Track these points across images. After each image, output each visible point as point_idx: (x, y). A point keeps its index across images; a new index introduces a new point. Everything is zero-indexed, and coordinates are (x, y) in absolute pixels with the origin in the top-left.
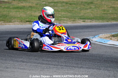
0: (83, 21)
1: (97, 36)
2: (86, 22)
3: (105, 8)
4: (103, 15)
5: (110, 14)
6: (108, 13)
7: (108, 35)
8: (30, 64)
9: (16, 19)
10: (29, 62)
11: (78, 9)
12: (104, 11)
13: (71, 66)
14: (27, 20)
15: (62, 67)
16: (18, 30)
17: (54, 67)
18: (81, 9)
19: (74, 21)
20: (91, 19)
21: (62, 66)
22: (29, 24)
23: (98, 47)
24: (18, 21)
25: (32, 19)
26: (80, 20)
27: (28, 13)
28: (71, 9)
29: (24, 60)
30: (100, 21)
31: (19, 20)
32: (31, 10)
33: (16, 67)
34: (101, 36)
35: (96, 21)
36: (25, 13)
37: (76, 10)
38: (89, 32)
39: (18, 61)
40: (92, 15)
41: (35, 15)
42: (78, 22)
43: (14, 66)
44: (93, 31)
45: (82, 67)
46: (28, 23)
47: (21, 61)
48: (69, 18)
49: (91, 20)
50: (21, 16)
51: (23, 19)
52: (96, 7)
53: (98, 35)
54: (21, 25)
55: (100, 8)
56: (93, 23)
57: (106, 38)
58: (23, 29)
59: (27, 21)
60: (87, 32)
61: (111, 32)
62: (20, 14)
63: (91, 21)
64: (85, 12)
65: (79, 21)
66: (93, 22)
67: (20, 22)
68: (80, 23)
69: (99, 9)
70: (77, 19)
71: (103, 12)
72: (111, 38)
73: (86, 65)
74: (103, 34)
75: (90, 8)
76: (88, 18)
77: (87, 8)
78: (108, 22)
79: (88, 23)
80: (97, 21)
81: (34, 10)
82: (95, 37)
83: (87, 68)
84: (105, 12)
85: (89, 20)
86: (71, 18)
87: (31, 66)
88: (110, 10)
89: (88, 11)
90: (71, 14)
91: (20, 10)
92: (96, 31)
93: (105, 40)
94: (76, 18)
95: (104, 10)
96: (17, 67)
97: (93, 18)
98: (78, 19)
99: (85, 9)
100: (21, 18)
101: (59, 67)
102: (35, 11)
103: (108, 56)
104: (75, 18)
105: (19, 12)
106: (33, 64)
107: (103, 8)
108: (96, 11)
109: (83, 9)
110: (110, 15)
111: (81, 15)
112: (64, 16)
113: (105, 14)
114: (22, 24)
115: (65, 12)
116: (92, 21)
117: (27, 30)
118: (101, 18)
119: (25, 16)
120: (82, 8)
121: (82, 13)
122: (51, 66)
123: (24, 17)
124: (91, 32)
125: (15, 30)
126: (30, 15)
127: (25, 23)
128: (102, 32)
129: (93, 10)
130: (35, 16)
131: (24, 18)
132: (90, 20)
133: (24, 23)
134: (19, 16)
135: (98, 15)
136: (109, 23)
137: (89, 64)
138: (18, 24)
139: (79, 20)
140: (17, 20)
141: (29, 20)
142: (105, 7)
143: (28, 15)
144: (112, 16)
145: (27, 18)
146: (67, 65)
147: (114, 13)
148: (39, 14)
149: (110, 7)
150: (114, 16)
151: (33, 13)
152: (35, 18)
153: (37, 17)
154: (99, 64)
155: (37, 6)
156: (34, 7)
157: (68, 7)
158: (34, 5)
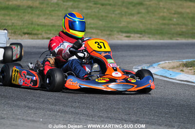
0: (127, 37)
1: (157, 64)
2: (131, 38)
3: (165, 14)
4: (163, 27)
5: (174, 25)
6: (171, 22)
7: (176, 63)
10: (40, 109)
11: (116, 14)
12: (164, 20)
13: (117, 117)
14: (25, 31)
17: (88, 118)
18: (121, 15)
19: (110, 35)
20: (141, 33)
21: (102, 117)
22: (30, 39)
23: (161, 85)
25: (34, 29)
26: (121, 34)
27: (27, 18)
28: (104, 14)
29: (30, 105)
30: (158, 37)
32: (32, 13)
33: (18, 117)
34: (164, 65)
35: (149, 37)
36: (21, 18)
37: (113, 15)
38: (140, 56)
39: (19, 106)
40: (141, 26)
42: (117, 38)
43: (14, 116)
44: (146, 56)
46: (26, 36)
47: (25, 106)
48: (101, 30)
49: (141, 34)
50: (13, 23)
51: (17, 29)
52: (148, 12)
55: (156, 14)
56: (144, 40)
57: (173, 68)
59: (25, 34)
60: (136, 56)
61: (179, 58)
62: (11, 20)
63: (140, 37)
64: (128, 20)
67: (13, 35)
68: (121, 40)
69: (154, 15)
70: (115, 33)
71: (161, 22)
72: (181, 68)
74: (167, 62)
75: (139, 13)
76: (136, 30)
77: (133, 12)
78: (171, 39)
79: (136, 40)
80: (151, 36)
81: (37, 12)
82: (152, 66)
84: (164, 22)
85: (136, 35)
86: (104, 30)
87: (45, 115)
89: (135, 18)
90: (104, 23)
91: (12, 13)
92: (152, 56)
93: (171, 72)
94: (114, 29)
95: (164, 18)
96: (20, 117)
97: (145, 32)
98: (118, 32)
99: (129, 15)
100: (13, 27)
102: (39, 15)
103: (182, 103)
104: (111, 31)
105: (10, 15)
106: (48, 112)
107: (162, 14)
109: (126, 15)
110: (175, 27)
111: (121, 25)
112: (92, 26)
113: (165, 24)
114: (15, 37)
115: (93, 19)
116: (143, 37)
118: (159, 32)
119: (20, 23)
120: (123, 13)
121: (124, 22)
122: (82, 117)
123: (19, 26)
124: (143, 56)
126: (31, 22)
127: (21, 36)
128: (164, 57)
129: (142, 17)
130: (38, 25)
131: (18, 28)
132: (139, 35)
134: (10, 23)
135: (153, 27)
136: (174, 41)
137: (150, 115)
139: (119, 35)
141: (29, 32)
142: (164, 12)
143: (25, 22)
144: (179, 29)
145: (24, 27)
146: (109, 115)
147: (181, 24)
148: (46, 21)
149: (173, 12)
150: (182, 28)
151: (35, 19)
152: (39, 28)
153: (43, 25)
154: (167, 117)
155: (42, 6)
156: (37, 7)
157: (98, 9)
158: (37, 4)
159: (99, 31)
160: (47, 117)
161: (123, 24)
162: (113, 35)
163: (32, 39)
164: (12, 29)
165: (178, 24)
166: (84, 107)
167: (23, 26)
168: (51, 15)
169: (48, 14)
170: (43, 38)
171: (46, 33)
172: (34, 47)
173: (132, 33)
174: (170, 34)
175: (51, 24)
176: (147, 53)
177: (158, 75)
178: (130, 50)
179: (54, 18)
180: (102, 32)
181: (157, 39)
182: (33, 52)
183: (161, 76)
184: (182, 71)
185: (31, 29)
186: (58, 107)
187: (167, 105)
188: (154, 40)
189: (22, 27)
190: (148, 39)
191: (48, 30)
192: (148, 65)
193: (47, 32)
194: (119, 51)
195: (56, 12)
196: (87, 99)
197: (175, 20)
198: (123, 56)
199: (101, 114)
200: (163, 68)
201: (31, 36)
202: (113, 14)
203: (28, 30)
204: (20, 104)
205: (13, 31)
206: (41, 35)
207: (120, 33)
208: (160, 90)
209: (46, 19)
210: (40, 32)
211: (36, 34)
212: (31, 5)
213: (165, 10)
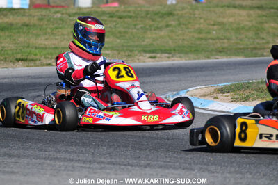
0: (151, 57)
1: (185, 91)
2: (157, 59)
3: (202, 26)
4: (198, 42)
5: (213, 39)
6: (209, 36)
7: (210, 88)
8: (25, 161)
10: (23, 157)
11: (138, 29)
12: (200, 33)
13: (123, 162)
14: (19, 56)
15: (103, 165)
17: (84, 165)
18: (145, 29)
19: (129, 56)
20: (170, 52)
21: (102, 162)
22: (24, 66)
25: (30, 53)
26: (144, 55)
27: (21, 39)
28: (122, 30)
29: (12, 152)
30: (191, 56)
32: (28, 33)
34: (193, 93)
35: (180, 57)
36: (14, 40)
37: (135, 31)
38: (165, 82)
40: (170, 42)
41: (37, 45)
42: (138, 59)
44: (174, 81)
45: (149, 164)
46: (20, 63)
48: (117, 50)
49: (169, 53)
50: (3, 47)
51: (8, 54)
52: (180, 24)
53: (186, 89)
54: (3, 68)
55: (190, 26)
56: (173, 60)
57: (205, 95)
58: (8, 78)
59: (18, 60)
60: (160, 82)
61: (215, 82)
63: (169, 58)
64: (154, 36)
65: (140, 58)
66: (175, 58)
67: (2, 62)
68: (144, 62)
69: (188, 28)
70: (136, 53)
71: (196, 36)
72: (215, 95)
73: (158, 161)
74: (199, 87)
75: (167, 26)
76: (163, 48)
77: (159, 26)
78: (208, 58)
79: (163, 61)
80: (182, 55)
81: (35, 32)
82: (178, 93)
83: (161, 167)
84: (201, 36)
85: (164, 55)
86: (122, 51)
87: (28, 164)
88: (213, 30)
89: (162, 33)
90: (123, 41)
91: (1, 34)
92: (180, 80)
93: (202, 100)
94: (135, 49)
95: (200, 31)
97: (174, 50)
98: (139, 52)
99: (155, 30)
100: (3, 52)
101: (96, 165)
102: (38, 35)
104: (131, 51)
106: (33, 160)
107: (197, 26)
108: (180, 32)
109: (151, 30)
110: (214, 42)
111: (145, 43)
113: (202, 39)
114: (5, 65)
116: (173, 57)
117: (18, 81)
118: (193, 49)
119: (13, 46)
120: (147, 27)
121: (149, 37)
122: (76, 164)
123: (10, 50)
124: (169, 81)
126: (26, 45)
127: (14, 63)
128: (196, 81)
129: (172, 31)
130: (36, 48)
131: (10, 52)
132: (167, 55)
133: (12, 65)
135: (186, 43)
136: (212, 60)
137: (166, 157)
139: (142, 56)
141: (23, 57)
144: (219, 45)
145: (18, 51)
146: (113, 160)
147: (223, 37)
148: (46, 43)
149: (212, 23)
150: (224, 43)
151: (33, 41)
152: (37, 51)
153: (42, 48)
154: (188, 158)
155: (42, 23)
156: (34, 25)
157: (114, 24)
158: (34, 21)
159: (115, 52)
160: (31, 166)
161: (147, 41)
162: (134, 56)
163: (28, 66)
165: (218, 38)
167: (17, 49)
168: (53, 34)
170: (42, 65)
171: (45, 58)
172: (29, 77)
173: (158, 53)
174: (207, 51)
175: (53, 46)
176: (174, 77)
178: (154, 75)
179: (57, 37)
180: (119, 53)
181: (190, 59)
182: (27, 84)
184: (216, 98)
185: (27, 54)
189: (15, 51)
190: (179, 59)
191: (48, 54)
192: (174, 93)
193: (47, 56)
195: (60, 30)
197: (214, 32)
199: (102, 159)
201: (26, 63)
202: (135, 28)
203: (23, 55)
205: (2, 58)
206: (40, 60)
207: (143, 53)
209: (47, 39)
210: (38, 57)
211: (32, 60)
212: (28, 22)
213: (202, 21)
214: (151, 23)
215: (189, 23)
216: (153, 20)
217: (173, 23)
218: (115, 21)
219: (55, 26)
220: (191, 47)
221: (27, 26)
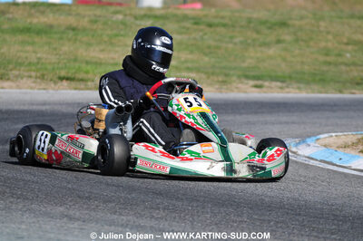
0: (256, 86)
1: (314, 138)
2: (264, 89)
3: (330, 45)
4: (325, 68)
5: (346, 65)
6: (340, 60)
7: (350, 137)
9: (22, 68)
11: (235, 44)
12: (327, 55)
14: (63, 73)
16: (35, 108)
18: (246, 45)
19: (224, 82)
20: (284, 79)
22: (71, 89)
23: (322, 178)
24: (30, 77)
25: (79, 70)
26: (246, 82)
27: (65, 48)
28: (212, 43)
29: (71, 212)
30: (316, 87)
31: (33, 74)
32: (76, 40)
34: (327, 141)
35: (299, 88)
36: (55, 49)
37: (230, 46)
38: (281, 123)
40: (283, 65)
41: (88, 59)
42: (237, 88)
44: (293, 123)
46: (65, 83)
47: (63, 216)
48: (206, 73)
49: (283, 82)
50: (39, 59)
51: (46, 69)
52: (297, 41)
53: (315, 136)
54: (39, 89)
55: (312, 43)
56: (289, 92)
57: (346, 146)
58: (49, 104)
59: (62, 79)
61: (357, 128)
62: (35, 52)
63: (281, 88)
64: (259, 55)
65: (240, 85)
66: (291, 90)
67: (38, 80)
68: (246, 92)
69: (308, 46)
70: (234, 78)
71: (322, 58)
74: (334, 134)
75: (279, 42)
76: (273, 74)
77: (267, 41)
78: (341, 92)
79: (274, 93)
80: (302, 86)
81: (85, 39)
82: (304, 142)
84: (328, 59)
85: (274, 84)
86: (213, 74)
88: (347, 51)
89: (271, 51)
90: (213, 60)
91: (37, 39)
92: (303, 123)
93: (341, 153)
94: (232, 72)
95: (327, 52)
97: (290, 77)
98: (239, 77)
99: (260, 46)
100: (39, 66)
102: (89, 45)
104: (226, 75)
105: (33, 44)
107: (323, 44)
108: (297, 52)
109: (254, 46)
110: (348, 68)
111: (245, 65)
112: (190, 65)
113: (330, 63)
114: (43, 85)
115: (192, 52)
116: (287, 87)
118: (317, 78)
119: (54, 59)
120: (249, 41)
121: (252, 57)
123: (50, 63)
124: (287, 123)
125: (26, 108)
126: (73, 57)
127: (55, 83)
129: (286, 50)
130: (87, 63)
131: (49, 67)
132: (279, 84)
133: (53, 85)
134: (33, 58)
135: (306, 67)
136: (346, 96)
138: (32, 88)
139: (242, 83)
140: (26, 74)
141: (70, 75)
142: (327, 41)
143: (62, 57)
144: (355, 73)
145: (60, 65)
147: (361, 63)
148: (102, 56)
149: (345, 40)
151: (82, 52)
152: (89, 67)
153: (96, 63)
155: (95, 27)
156: (84, 30)
157: (201, 34)
158: (85, 22)
159: (203, 76)
161: (248, 63)
162: (230, 83)
163: (76, 89)
164: (37, 70)
165: (354, 64)
166: (175, 218)
167: (59, 63)
168: (112, 44)
169: (105, 42)
170: (97, 88)
173: (266, 80)
174: (338, 82)
175: (112, 62)
176: (294, 117)
177: (317, 160)
178: (263, 113)
179: (117, 49)
180: (208, 78)
181: (314, 93)
183: (321, 161)
185: (74, 71)
186: (124, 218)
187: (334, 215)
188: (307, 93)
189: (56, 66)
190: (297, 91)
192: (297, 140)
194: (241, 114)
195: (121, 38)
196: (180, 203)
197: (348, 55)
198: (249, 123)
200: (325, 146)
201: (73, 84)
202: (231, 42)
203: (68, 73)
204: (53, 211)
205: (38, 75)
206: (93, 81)
207: (243, 80)
208: (320, 188)
209: (102, 51)
210: (90, 76)
211: (82, 80)
212: (75, 25)
213: (330, 37)
214: (255, 36)
215: (311, 39)
216: (258, 32)
217: (288, 38)
218: (201, 30)
219: (115, 32)
220: (315, 74)
221: (74, 29)
